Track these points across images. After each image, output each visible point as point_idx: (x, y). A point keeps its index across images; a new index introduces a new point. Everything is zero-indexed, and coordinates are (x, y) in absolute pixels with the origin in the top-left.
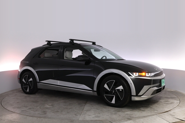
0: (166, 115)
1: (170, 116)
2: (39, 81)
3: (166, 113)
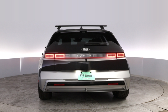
0: (150, 104)
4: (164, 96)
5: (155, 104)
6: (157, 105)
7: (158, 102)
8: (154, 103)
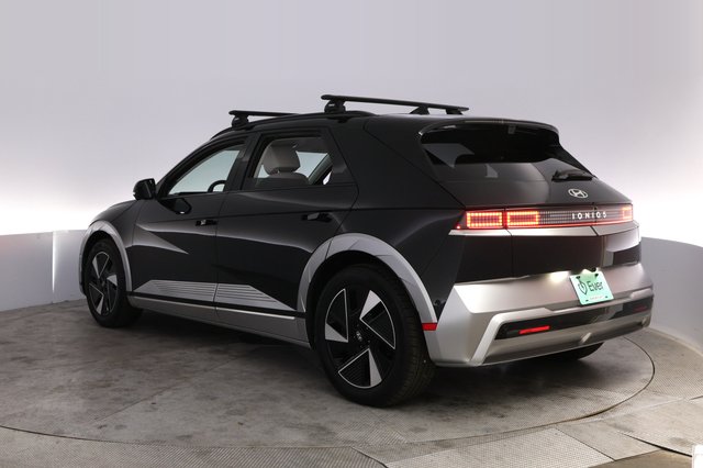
4: (656, 393)
5: (616, 426)
6: (626, 430)
7: (629, 415)
8: (613, 419)
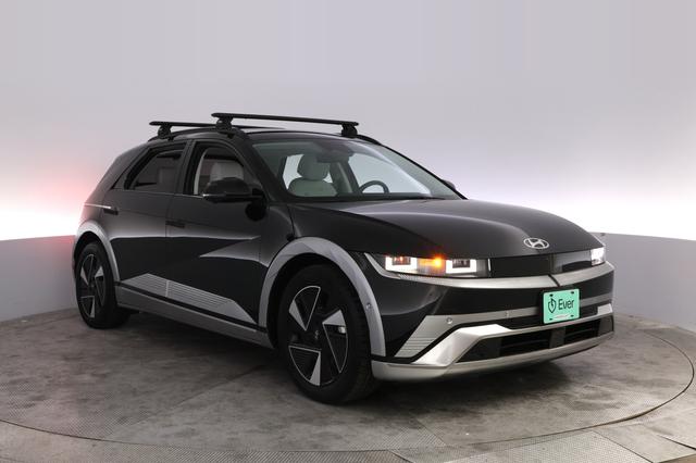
0: (637, 428)
1: (653, 433)
2: (118, 280)
3: (634, 422)
